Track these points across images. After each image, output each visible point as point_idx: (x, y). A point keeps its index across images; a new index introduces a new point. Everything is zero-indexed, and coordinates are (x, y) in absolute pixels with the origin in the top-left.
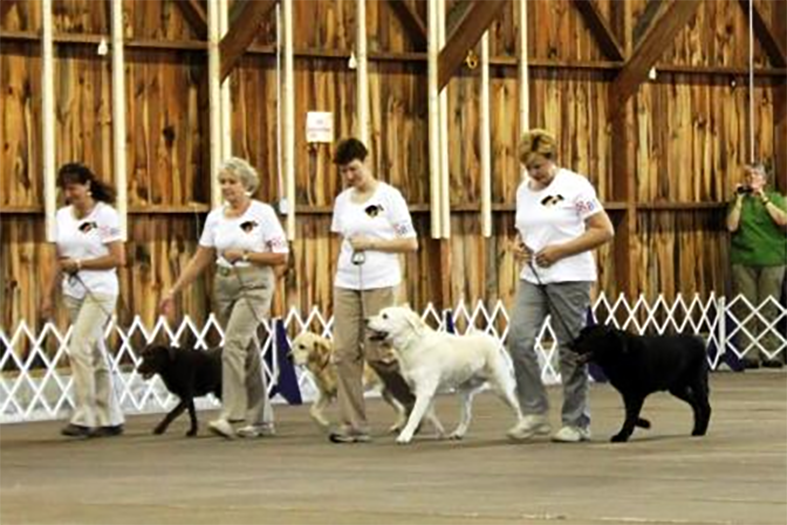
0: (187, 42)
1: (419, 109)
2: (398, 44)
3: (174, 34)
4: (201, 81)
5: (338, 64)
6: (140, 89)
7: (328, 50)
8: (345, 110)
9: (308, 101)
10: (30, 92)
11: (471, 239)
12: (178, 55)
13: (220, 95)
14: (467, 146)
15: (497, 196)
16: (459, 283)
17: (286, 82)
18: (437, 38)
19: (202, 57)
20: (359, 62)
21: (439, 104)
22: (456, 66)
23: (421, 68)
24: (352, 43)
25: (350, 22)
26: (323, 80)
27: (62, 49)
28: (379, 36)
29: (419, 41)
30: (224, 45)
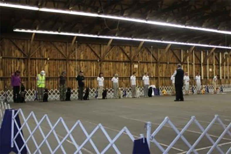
0: (200, 63)
1: (219, 68)
2: (217, 63)
3: (198, 62)
4: (201, 66)
5: (212, 65)
6: (195, 67)
7: (211, 64)
8: (213, 69)
9: (210, 68)
10: (187, 67)
11: (223, 80)
12: (199, 64)
13: (202, 67)
14: (223, 71)
15: (226, 75)
16: (222, 83)
17: (208, 66)
18: (221, 62)
19: (201, 65)
20: (214, 65)
21: (221, 68)
22: (222, 65)
23: (219, 65)
24: (213, 63)
25: (213, 61)
26: (211, 66)
27: (189, 64)
28: (216, 62)
29: (219, 63)
30: (203, 63)
